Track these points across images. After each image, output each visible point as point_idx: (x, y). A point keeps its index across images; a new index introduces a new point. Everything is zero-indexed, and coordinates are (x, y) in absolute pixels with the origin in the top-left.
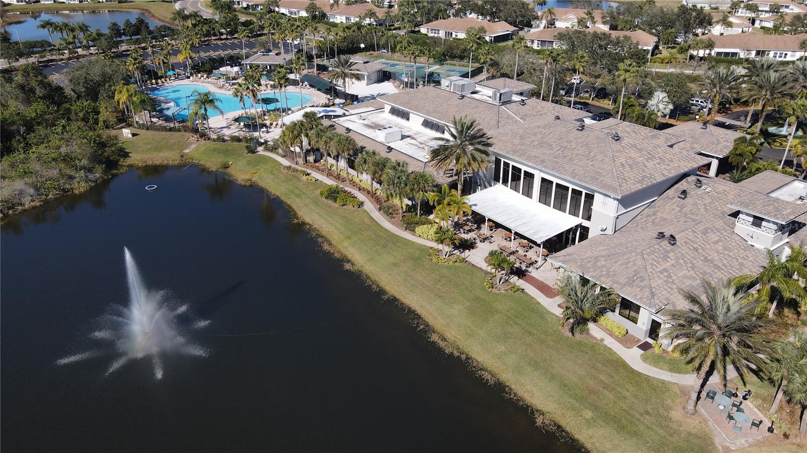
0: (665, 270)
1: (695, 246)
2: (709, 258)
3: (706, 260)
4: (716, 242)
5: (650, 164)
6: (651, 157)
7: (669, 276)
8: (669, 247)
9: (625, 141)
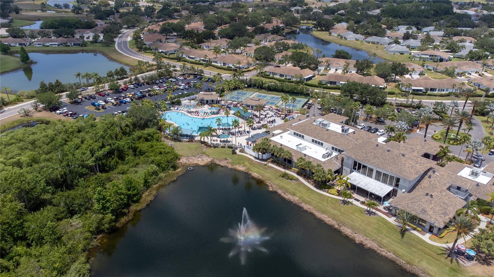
0: (432, 208)
1: (439, 198)
2: (445, 202)
3: (444, 203)
4: (445, 196)
5: (417, 166)
6: (417, 163)
7: (434, 210)
8: (431, 199)
9: (407, 156)
